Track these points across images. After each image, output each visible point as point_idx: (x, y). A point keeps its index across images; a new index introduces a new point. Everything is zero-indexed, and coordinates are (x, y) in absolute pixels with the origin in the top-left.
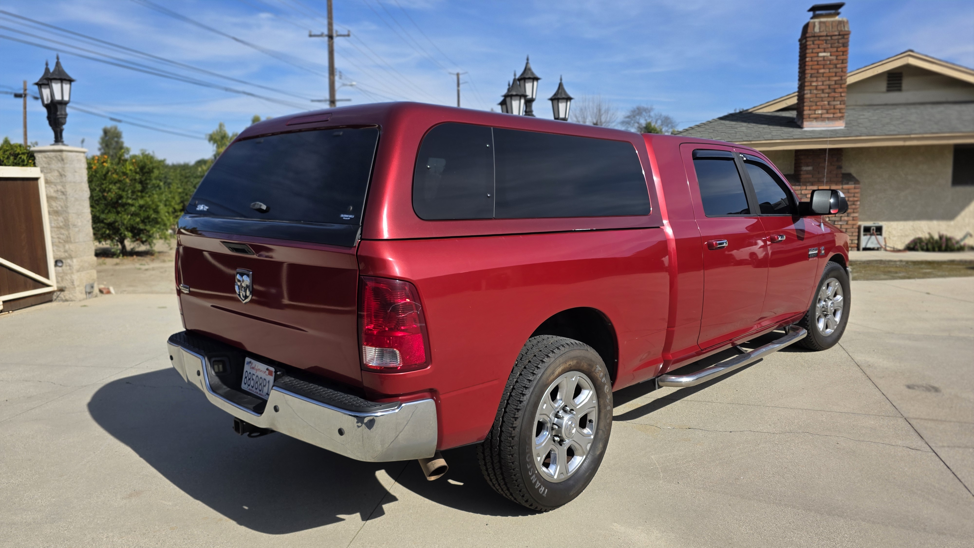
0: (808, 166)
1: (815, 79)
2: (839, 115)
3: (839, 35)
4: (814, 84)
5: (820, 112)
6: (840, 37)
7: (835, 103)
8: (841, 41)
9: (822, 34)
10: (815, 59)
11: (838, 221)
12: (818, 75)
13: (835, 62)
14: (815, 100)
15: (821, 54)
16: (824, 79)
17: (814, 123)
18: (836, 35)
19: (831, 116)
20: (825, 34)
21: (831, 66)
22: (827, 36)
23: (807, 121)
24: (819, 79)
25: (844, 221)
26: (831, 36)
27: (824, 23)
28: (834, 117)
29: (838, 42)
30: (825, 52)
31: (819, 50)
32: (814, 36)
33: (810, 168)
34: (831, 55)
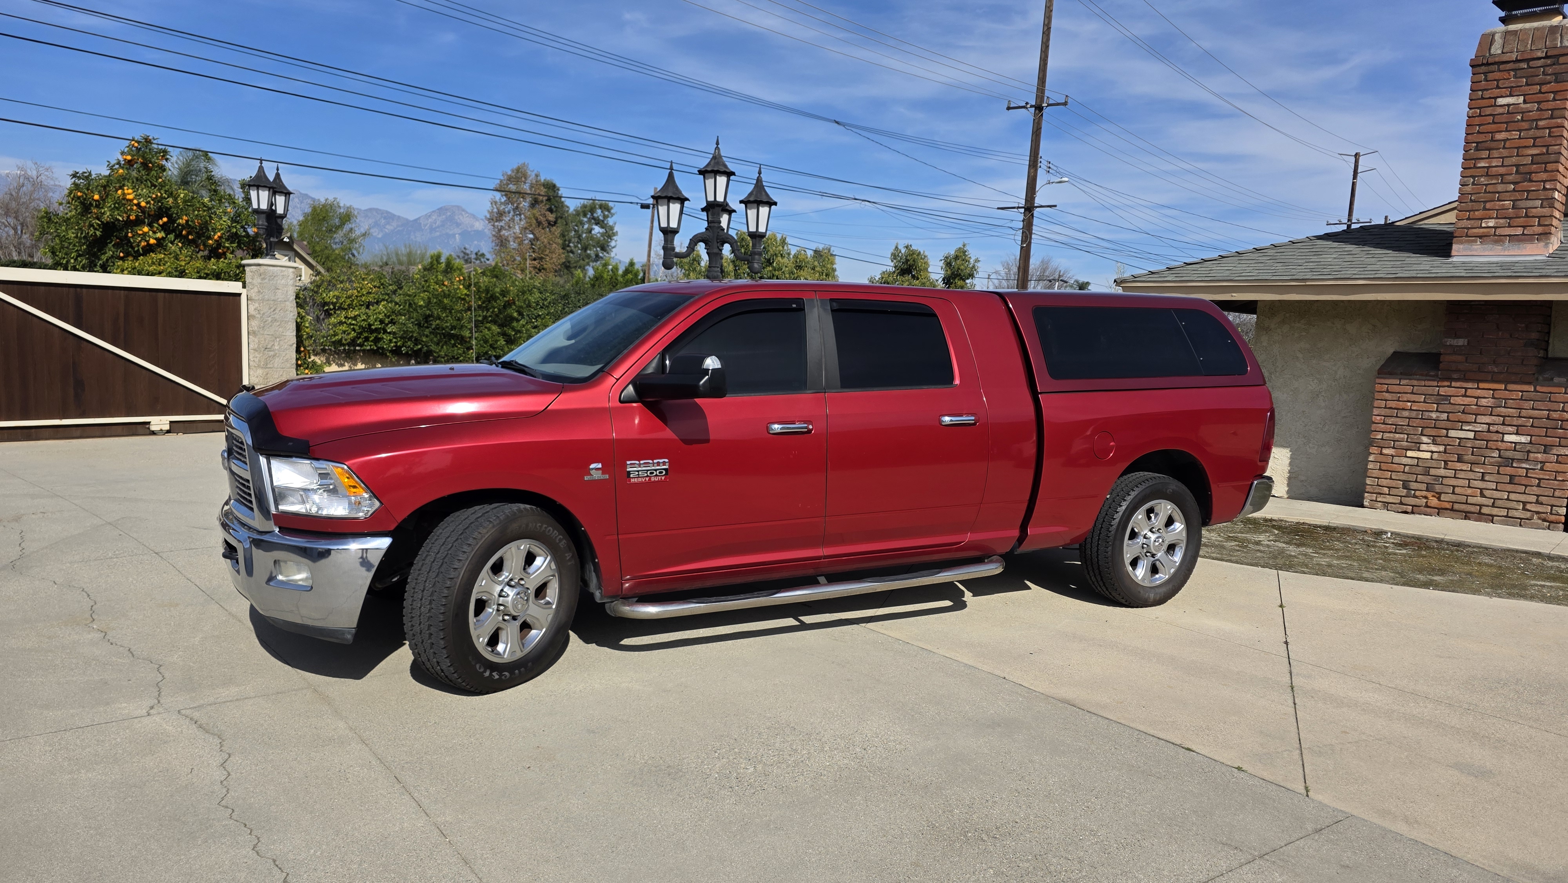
0: (1457, 336)
1: (1485, 154)
2: (1539, 230)
3: (1547, 57)
4: (1482, 164)
5: (1491, 223)
6: (1549, 62)
7: (1530, 204)
8: (1550, 70)
9: (1505, 58)
10: (1488, 111)
11: (1520, 461)
12: (1493, 145)
13: (1534, 115)
14: (1483, 197)
15: (1501, 101)
16: (1505, 153)
17: (1477, 247)
18: (1540, 58)
19: (1519, 231)
20: (1514, 57)
21: (1525, 125)
22: (1517, 61)
23: (1461, 243)
24: (1495, 154)
25: (1536, 461)
26: (1527, 61)
27: (1515, 33)
28: (1523, 234)
29: (1544, 74)
30: (1511, 95)
31: (1497, 92)
32: (1488, 64)
33: (1461, 342)
34: (1525, 102)
